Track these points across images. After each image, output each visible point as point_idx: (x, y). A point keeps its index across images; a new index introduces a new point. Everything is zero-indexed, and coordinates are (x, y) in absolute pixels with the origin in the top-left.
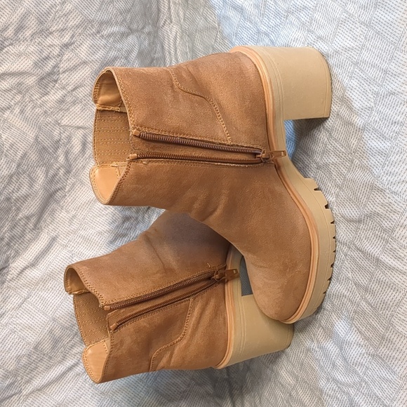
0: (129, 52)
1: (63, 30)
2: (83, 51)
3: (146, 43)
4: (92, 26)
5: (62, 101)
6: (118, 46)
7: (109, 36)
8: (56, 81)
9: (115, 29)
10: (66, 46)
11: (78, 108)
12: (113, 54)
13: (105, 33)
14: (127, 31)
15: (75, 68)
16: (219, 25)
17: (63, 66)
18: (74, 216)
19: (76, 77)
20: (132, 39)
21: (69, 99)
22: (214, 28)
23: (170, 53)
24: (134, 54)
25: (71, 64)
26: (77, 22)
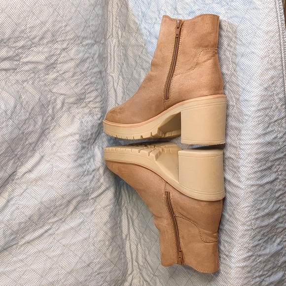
0: (94, 54)
1: (64, 41)
2: (72, 53)
3: (101, 49)
4: (79, 39)
5: (55, 79)
6: (90, 51)
7: (86, 45)
8: (54, 68)
9: (89, 41)
10: (64, 49)
11: (63, 83)
12: (87, 55)
13: (84, 43)
14: (94, 42)
15: (66, 62)
16: (145, 45)
17: (60, 60)
18: (54, 144)
19: (66, 67)
20: (96, 47)
21: (60, 78)
22: (142, 46)
23: (111, 54)
24: (96, 56)
25: (65, 59)
26: (71, 37)
